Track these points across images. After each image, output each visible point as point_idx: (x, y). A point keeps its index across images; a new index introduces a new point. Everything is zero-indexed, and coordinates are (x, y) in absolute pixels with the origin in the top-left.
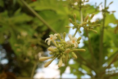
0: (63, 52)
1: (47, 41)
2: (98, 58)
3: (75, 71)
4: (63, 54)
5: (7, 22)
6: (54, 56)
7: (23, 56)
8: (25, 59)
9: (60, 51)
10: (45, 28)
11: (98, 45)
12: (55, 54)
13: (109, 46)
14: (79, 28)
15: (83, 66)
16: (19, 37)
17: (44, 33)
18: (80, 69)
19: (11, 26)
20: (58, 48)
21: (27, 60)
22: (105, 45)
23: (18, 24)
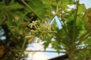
0: (41, 33)
1: (30, 25)
2: (72, 37)
3: (55, 46)
4: (41, 34)
5: (5, 9)
6: (35, 36)
7: (16, 34)
8: (18, 36)
9: (40, 33)
10: (33, 15)
11: (72, 28)
12: (36, 34)
13: (81, 29)
14: (54, 17)
15: (61, 43)
16: (13, 20)
17: (32, 18)
18: (59, 45)
19: (7, 12)
20: (38, 30)
21: (19, 38)
22: (78, 28)
23: (13, 11)
